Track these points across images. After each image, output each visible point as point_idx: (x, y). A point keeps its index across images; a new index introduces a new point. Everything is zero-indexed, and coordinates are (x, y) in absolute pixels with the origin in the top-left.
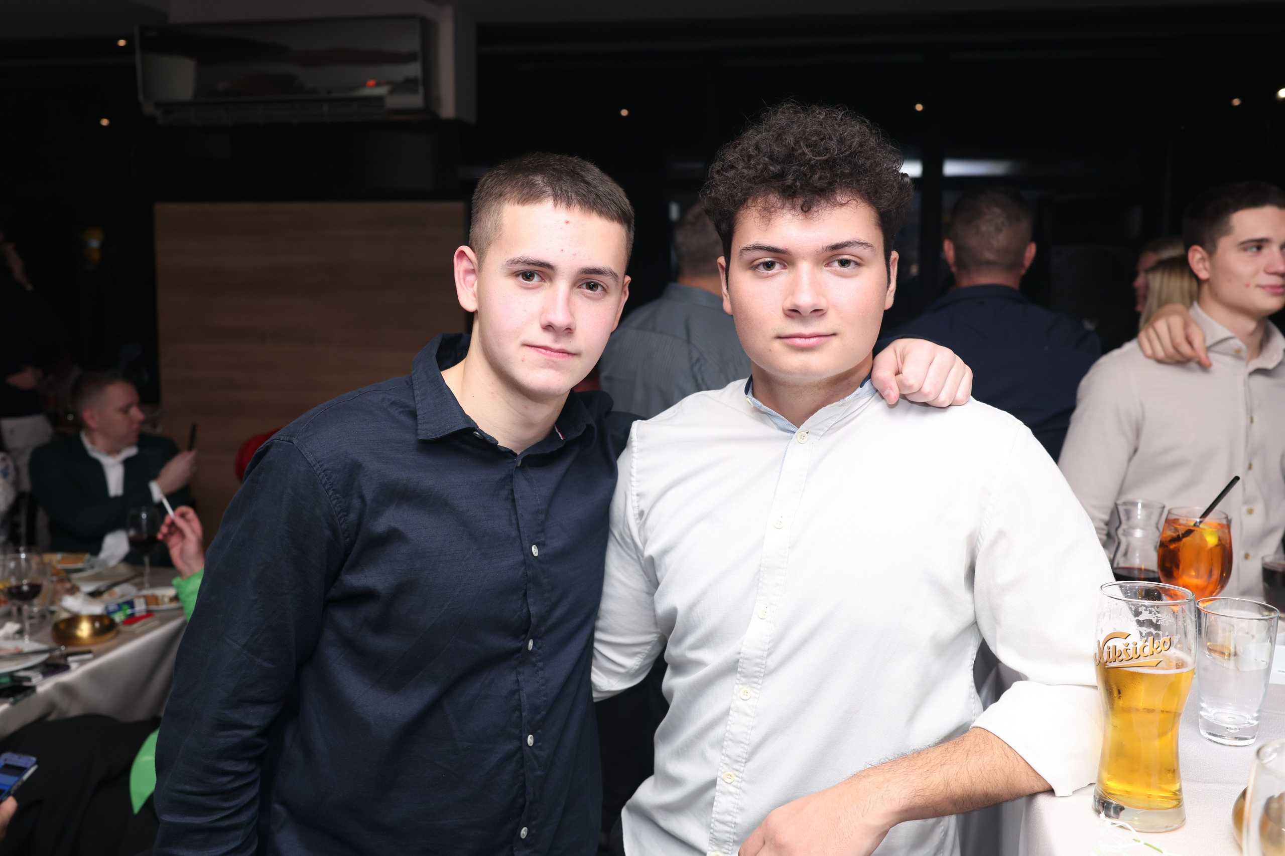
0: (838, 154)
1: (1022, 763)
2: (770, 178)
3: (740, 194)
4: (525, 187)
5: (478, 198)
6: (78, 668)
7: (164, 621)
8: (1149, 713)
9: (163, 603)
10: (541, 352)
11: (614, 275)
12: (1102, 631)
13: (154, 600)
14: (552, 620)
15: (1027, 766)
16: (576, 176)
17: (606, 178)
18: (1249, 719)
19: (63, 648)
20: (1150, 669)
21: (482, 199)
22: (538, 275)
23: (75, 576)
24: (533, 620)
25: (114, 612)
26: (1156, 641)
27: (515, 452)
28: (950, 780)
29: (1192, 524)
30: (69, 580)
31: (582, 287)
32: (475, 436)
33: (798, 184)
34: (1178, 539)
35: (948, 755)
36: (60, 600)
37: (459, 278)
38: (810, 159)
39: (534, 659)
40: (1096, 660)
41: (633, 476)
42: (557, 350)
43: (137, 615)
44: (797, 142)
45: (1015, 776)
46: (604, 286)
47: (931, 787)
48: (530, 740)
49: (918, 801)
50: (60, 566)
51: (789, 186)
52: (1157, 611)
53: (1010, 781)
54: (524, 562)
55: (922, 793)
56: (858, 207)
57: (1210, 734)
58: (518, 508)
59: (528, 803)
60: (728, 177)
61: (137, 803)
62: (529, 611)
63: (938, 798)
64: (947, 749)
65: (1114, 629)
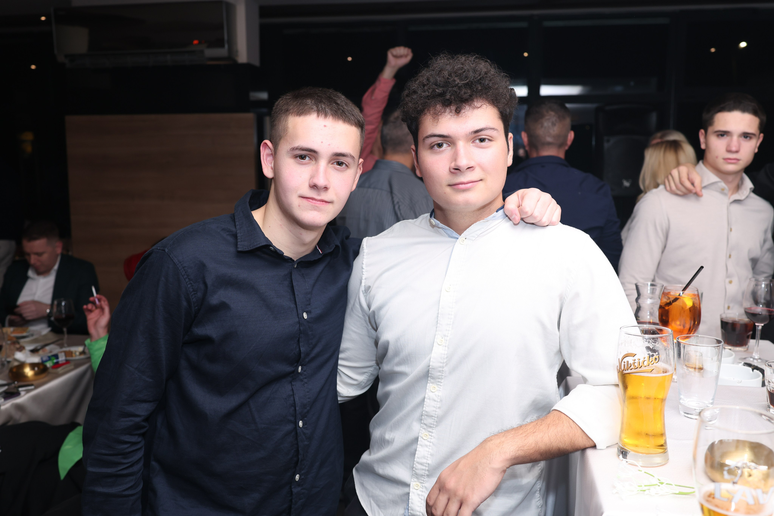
0: (473, 79)
1: (580, 431)
2: (436, 96)
3: (420, 106)
4: (301, 106)
5: (275, 113)
6: (25, 394)
7: (77, 366)
8: (648, 399)
9: (76, 356)
10: (309, 201)
11: (353, 157)
12: (621, 352)
13: (70, 354)
14: (312, 355)
15: (583, 433)
16: (331, 101)
17: (348, 101)
18: (707, 404)
19: (16, 383)
20: (648, 374)
21: (277, 113)
22: (308, 157)
23: (22, 341)
24: (302, 355)
25: (46, 361)
26: (651, 358)
27: (293, 259)
28: (538, 441)
29: (678, 295)
30: (18, 343)
31: (334, 164)
32: (270, 250)
33: (453, 97)
34: (669, 304)
35: (538, 427)
36: (13, 355)
37: (263, 159)
38: (458, 83)
39: (302, 378)
40: (618, 369)
41: (364, 269)
42: (319, 200)
43: (60, 363)
44: (450, 75)
45: (576, 439)
46: (347, 164)
47: (527, 445)
48: (301, 424)
49: (521, 453)
50: (13, 335)
51: (447, 99)
52: (652, 342)
53: (573, 441)
54: (299, 323)
55: (522, 449)
56: (487, 108)
57: (685, 413)
58: (295, 291)
59: (300, 460)
60: (413, 98)
61: (63, 474)
62: (300, 350)
63: (532, 451)
64: (537, 424)
65: (628, 351)
